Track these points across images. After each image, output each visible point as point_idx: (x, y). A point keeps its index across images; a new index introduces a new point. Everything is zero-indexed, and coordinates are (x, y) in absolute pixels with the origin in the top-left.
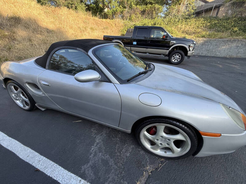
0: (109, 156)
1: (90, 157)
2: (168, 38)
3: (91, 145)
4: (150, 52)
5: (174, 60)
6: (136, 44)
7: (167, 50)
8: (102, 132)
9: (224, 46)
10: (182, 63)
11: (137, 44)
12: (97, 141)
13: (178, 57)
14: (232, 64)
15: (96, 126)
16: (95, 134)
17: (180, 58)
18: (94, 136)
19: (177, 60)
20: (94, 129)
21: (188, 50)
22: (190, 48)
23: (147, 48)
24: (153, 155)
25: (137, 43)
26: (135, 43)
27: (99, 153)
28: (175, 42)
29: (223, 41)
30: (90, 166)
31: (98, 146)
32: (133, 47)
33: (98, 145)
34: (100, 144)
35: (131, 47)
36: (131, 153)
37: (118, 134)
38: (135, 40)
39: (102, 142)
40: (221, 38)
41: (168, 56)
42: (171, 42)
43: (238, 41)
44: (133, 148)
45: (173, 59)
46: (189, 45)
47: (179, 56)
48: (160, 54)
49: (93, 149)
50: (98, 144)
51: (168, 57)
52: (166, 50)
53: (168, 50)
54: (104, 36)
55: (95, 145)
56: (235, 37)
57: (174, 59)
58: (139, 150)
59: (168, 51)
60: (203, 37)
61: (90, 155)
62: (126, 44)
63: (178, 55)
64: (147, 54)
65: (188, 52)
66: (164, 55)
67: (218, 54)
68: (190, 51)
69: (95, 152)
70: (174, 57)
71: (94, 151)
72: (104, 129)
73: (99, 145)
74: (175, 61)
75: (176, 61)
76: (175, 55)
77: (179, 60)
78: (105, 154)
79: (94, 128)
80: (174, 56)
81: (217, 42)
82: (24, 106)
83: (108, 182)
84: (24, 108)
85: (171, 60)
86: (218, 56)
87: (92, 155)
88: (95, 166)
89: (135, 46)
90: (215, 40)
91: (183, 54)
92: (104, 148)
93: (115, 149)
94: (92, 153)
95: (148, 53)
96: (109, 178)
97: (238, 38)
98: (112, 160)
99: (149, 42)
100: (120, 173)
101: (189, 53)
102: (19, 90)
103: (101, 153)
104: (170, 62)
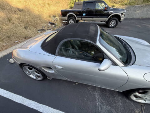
0: (110, 107)
1: (99, 110)
2: (108, 9)
3: (95, 101)
8: (95, 89)
9: (139, 10)
12: (97, 97)
13: (114, 22)
14: (145, 24)
16: (92, 92)
18: (93, 94)
19: (113, 25)
22: (123, 15)
23: (93, 18)
25: (86, 15)
26: (84, 14)
28: (112, 12)
29: (139, 7)
31: (99, 101)
34: (100, 99)
35: (81, 17)
38: (84, 12)
39: (100, 97)
40: (137, 5)
42: (110, 12)
43: (148, 6)
44: (121, 99)
46: (122, 13)
48: (102, 21)
50: (98, 99)
54: (61, 10)
56: (146, 4)
57: (111, 24)
59: (107, 19)
60: (126, 4)
61: (99, 108)
62: (78, 16)
65: (121, 18)
66: (104, 22)
67: (135, 17)
69: (101, 106)
71: (99, 105)
75: (112, 26)
76: (112, 21)
77: (114, 25)
78: (107, 106)
79: (90, 87)
81: (135, 8)
82: (36, 78)
84: (37, 79)
86: (134, 18)
89: (84, 17)
90: (133, 6)
91: (118, 20)
92: (104, 102)
93: (111, 101)
97: (148, 3)
98: (113, 110)
102: (33, 70)
103: (104, 106)
104: (109, 26)
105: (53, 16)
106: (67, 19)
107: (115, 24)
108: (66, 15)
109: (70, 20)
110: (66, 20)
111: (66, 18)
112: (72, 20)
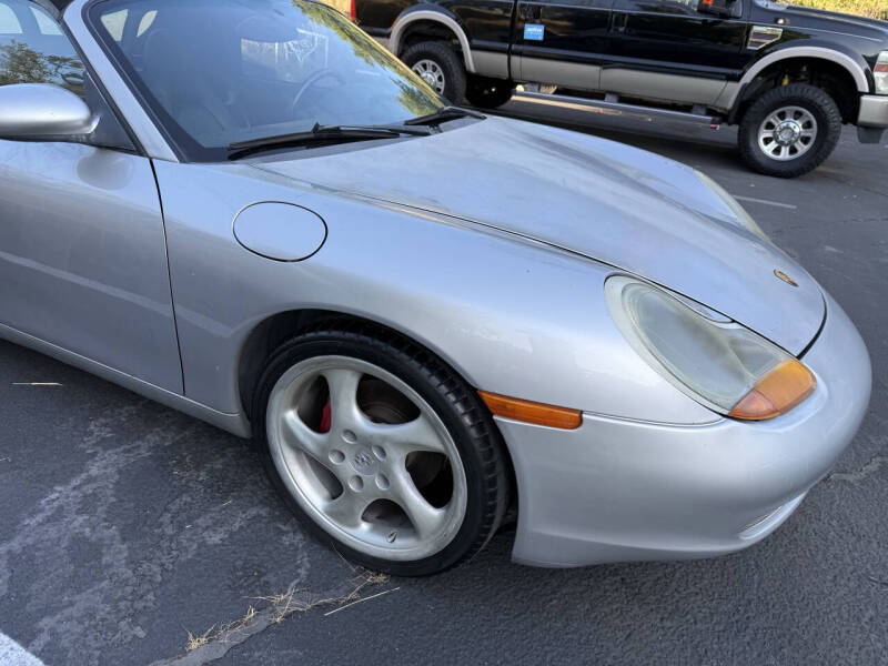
0: (116, 533)
1: (27, 521)
3: (56, 482)
4: (628, 91)
5: (773, 145)
6: (541, 38)
7: (731, 85)
8: (139, 438)
10: (820, 168)
11: (550, 39)
12: (94, 471)
13: (797, 126)
15: (121, 414)
16: (97, 444)
17: (812, 133)
18: (89, 451)
19: (793, 151)
20: (106, 425)
21: (863, 85)
22: (876, 75)
23: (605, 65)
24: (331, 550)
26: (534, 32)
27: (77, 513)
30: (9, 552)
31: (89, 489)
32: (520, 54)
33: (89, 486)
34: (101, 484)
35: (510, 53)
36: (232, 534)
37: (217, 456)
38: (536, 16)
39: (117, 477)
41: (738, 121)
42: (758, 35)
44: (257, 518)
45: (767, 141)
46: (871, 54)
47: (808, 125)
48: (687, 108)
49: (53, 496)
50: (90, 480)
51: (735, 128)
52: (723, 83)
53: (737, 79)
55: (75, 482)
57: (774, 138)
58: (284, 528)
59: (734, 89)
61: (32, 515)
62: (480, 37)
63: (798, 115)
64: (610, 101)
65: (864, 98)
66: (709, 112)
68: (872, 91)
69: (61, 508)
70: (770, 126)
71: (56, 504)
72: (157, 429)
73: (94, 486)
74: (777, 151)
75: (785, 154)
76: (782, 116)
77: (802, 149)
78: (106, 520)
79: (109, 420)
80: (772, 118)
83: (59, 616)
85: (752, 145)
87: (39, 518)
88: (31, 558)
89: (533, 50)
92: (113, 500)
93: (167, 510)
94: (41, 511)
95: (614, 98)
96: (71, 604)
98: (125, 546)
99: (621, 29)
100: (130, 597)
101: (870, 108)
103: (86, 517)
104: (751, 157)
107: (805, 140)
108: (390, 23)
109: (417, 67)
112: (430, 63)
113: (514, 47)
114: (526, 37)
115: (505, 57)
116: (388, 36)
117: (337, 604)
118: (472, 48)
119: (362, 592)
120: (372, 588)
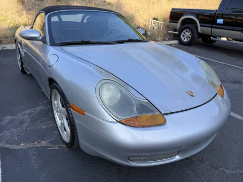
1: (19, 114)
6: (222, 23)
11: (225, 24)
18: (39, 105)
26: (220, 21)
30: (11, 118)
31: (33, 111)
32: (215, 28)
35: (212, 27)
36: (47, 127)
49: (27, 111)
54: (172, 9)
61: (21, 113)
62: (203, 23)
71: (26, 113)
73: (35, 111)
78: (30, 118)
89: (220, 26)
92: (35, 115)
98: (28, 123)
103: (28, 116)
105: (154, 19)
106: (178, 28)
109: (185, 31)
110: (175, 30)
111: (178, 25)
112: (188, 30)
113: (213, 26)
114: (217, 23)
115: (210, 29)
116: (178, 23)
117: (50, 147)
118: (201, 26)
119: (58, 147)
120: (62, 147)
